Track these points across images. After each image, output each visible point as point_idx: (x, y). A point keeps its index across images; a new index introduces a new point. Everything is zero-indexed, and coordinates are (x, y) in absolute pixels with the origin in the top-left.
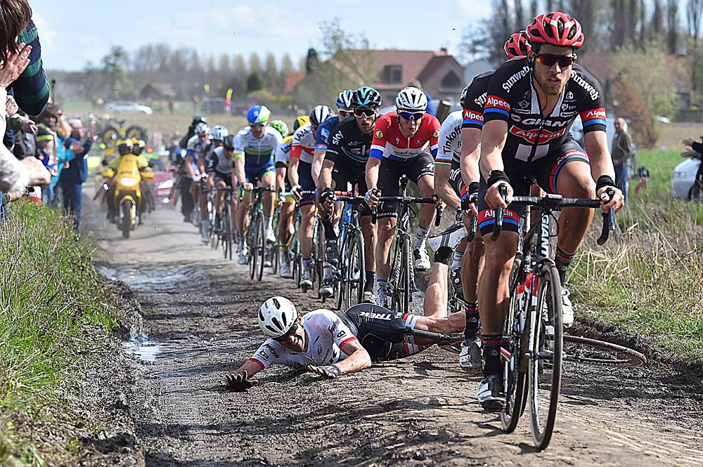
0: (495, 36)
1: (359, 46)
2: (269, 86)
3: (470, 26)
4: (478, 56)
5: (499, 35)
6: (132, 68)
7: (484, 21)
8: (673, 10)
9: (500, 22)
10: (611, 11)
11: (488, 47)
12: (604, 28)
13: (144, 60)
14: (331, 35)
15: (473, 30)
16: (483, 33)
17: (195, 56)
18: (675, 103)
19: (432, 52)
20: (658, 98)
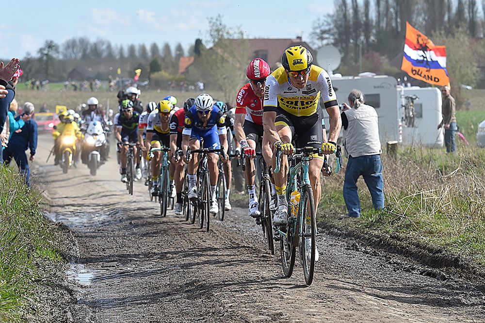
0: (338, 27)
1: (236, 36)
2: (167, 68)
3: (319, 20)
4: (325, 42)
5: (341, 26)
6: (61, 57)
7: (329, 15)
8: (473, 4)
9: (341, 16)
10: (425, 6)
11: (333, 35)
12: (420, 19)
13: (70, 50)
14: (215, 28)
15: (321, 22)
16: (329, 24)
17: (109, 47)
18: (477, 75)
19: (290, 39)
20: (463, 71)
